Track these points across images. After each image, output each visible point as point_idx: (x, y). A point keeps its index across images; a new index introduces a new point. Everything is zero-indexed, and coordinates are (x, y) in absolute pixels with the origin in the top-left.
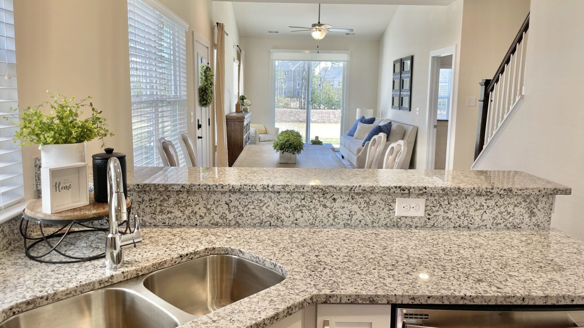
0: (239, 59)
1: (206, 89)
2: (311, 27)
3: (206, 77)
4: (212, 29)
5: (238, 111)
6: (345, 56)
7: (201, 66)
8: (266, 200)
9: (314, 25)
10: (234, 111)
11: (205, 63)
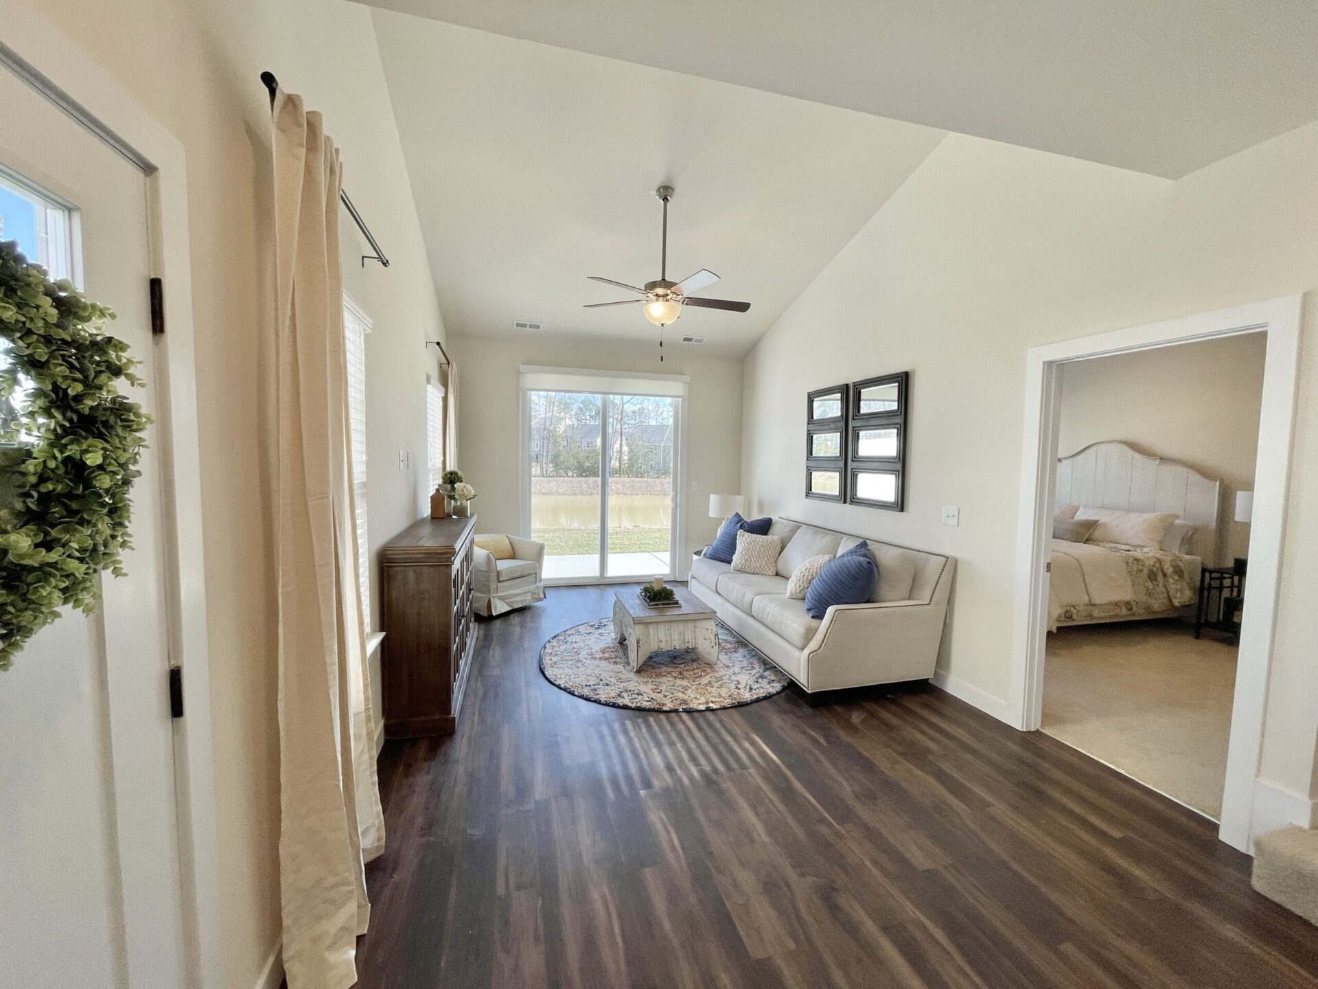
5: (437, 515)
9: (652, 286)
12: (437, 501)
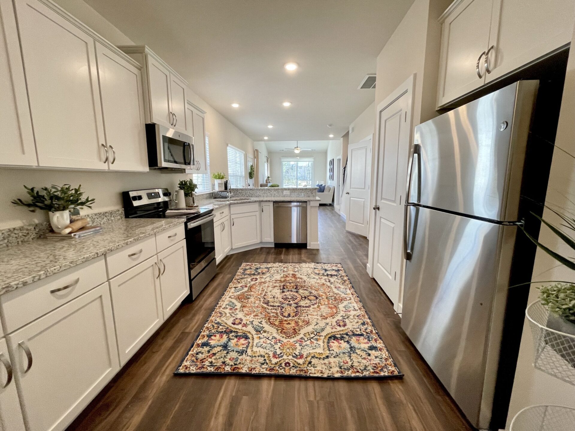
0: (268, 162)
1: (251, 173)
2: (294, 148)
3: (251, 169)
4: (254, 152)
5: (266, 183)
6: (312, 159)
7: (250, 164)
8: (257, 192)
9: (295, 148)
10: (265, 182)
11: (251, 164)
12: (266, 181)
